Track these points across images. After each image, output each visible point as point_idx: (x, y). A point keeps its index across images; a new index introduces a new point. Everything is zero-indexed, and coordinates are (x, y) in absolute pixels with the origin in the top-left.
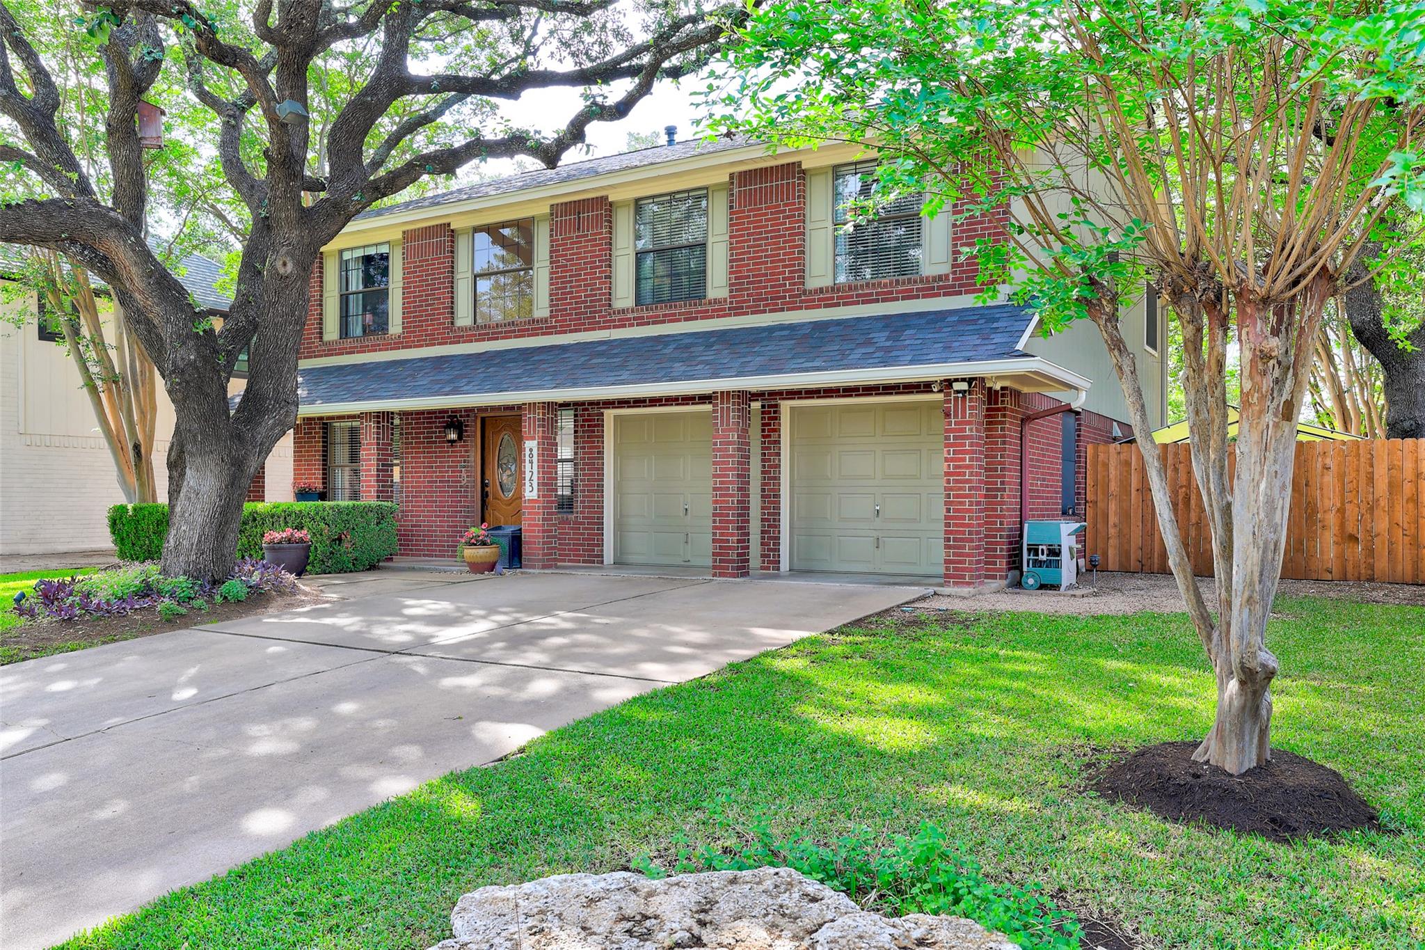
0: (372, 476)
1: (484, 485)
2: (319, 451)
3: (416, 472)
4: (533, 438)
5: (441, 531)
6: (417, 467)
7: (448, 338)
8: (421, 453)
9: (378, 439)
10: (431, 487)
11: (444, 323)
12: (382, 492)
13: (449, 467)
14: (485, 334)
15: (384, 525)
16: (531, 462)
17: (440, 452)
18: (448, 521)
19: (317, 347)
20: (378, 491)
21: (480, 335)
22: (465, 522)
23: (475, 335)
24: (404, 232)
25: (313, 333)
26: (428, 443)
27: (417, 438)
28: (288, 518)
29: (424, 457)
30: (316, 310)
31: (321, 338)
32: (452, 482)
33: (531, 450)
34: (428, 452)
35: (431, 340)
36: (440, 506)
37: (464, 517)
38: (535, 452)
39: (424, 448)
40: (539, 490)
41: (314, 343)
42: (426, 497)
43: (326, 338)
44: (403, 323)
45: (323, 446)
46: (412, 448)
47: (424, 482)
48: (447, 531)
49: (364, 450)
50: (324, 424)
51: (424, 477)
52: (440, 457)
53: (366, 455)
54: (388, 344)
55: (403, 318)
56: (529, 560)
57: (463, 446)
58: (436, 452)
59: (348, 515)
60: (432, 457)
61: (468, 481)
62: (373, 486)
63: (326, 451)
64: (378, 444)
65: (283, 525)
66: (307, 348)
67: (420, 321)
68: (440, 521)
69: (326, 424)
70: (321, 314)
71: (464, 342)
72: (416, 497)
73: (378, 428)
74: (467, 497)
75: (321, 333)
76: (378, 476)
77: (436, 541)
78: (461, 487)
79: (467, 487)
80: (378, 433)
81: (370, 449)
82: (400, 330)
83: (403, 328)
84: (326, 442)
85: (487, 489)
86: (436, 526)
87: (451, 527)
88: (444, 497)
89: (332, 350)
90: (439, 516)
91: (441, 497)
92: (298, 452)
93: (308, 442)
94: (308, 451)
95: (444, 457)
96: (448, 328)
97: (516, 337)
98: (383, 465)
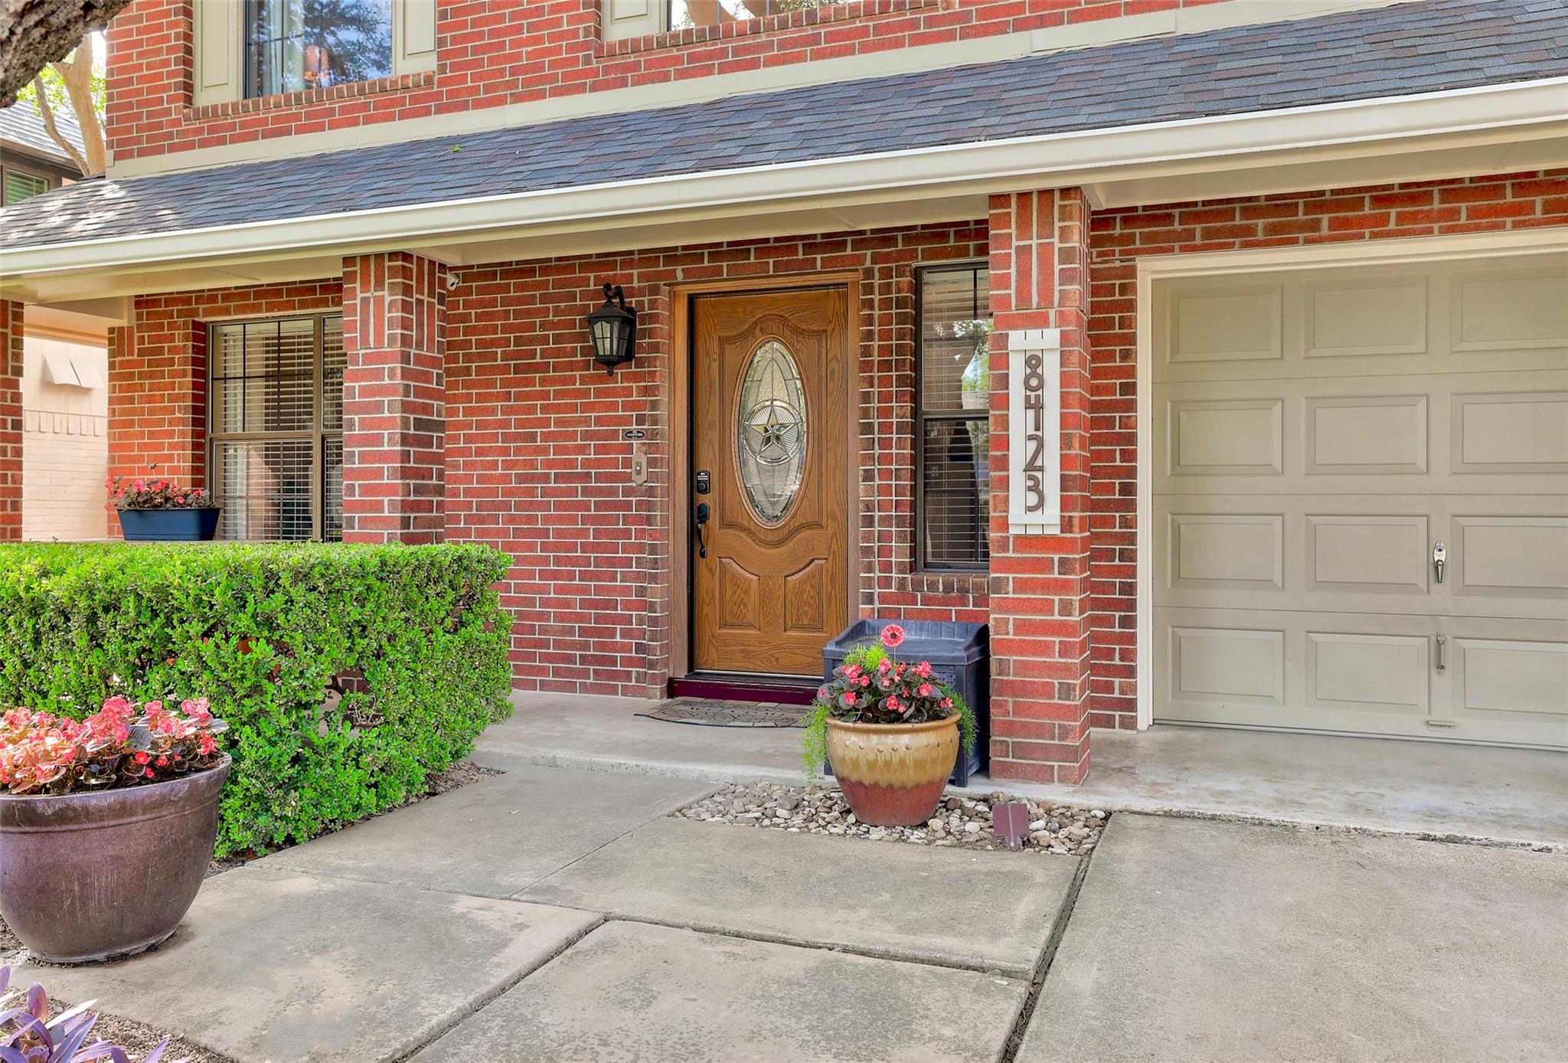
0: (385, 457)
1: (696, 487)
2: (182, 397)
3: (480, 452)
4: (1039, 321)
5: (560, 617)
6: (484, 438)
7: (586, 74)
8: (497, 397)
9: (406, 340)
10: (531, 492)
11: (575, 34)
12: (415, 506)
13: (587, 435)
14: (710, 55)
15: (474, 630)
16: (1035, 406)
17: (558, 394)
18: (585, 590)
19: (176, 123)
20: (406, 506)
21: (692, 58)
22: (641, 591)
23: (678, 60)
25: (166, 88)
26: (518, 369)
27: (482, 357)
28: (105, 620)
29: (506, 411)
30: (175, 25)
31: (189, 100)
32: (599, 478)
33: (1034, 362)
34: (519, 397)
35: (528, 83)
36: (556, 547)
37: (639, 577)
38: (1051, 369)
39: (505, 383)
40: (1065, 504)
41: (168, 112)
42: (512, 520)
43: (203, 99)
44: (441, 42)
45: (195, 386)
46: (467, 385)
47: (506, 479)
48: (580, 618)
49: (357, 376)
50: (197, 325)
51: (508, 465)
52: (557, 409)
53: (364, 392)
54: (394, 103)
55: (440, 29)
56: (1021, 750)
57: (635, 377)
58: (545, 395)
59: (361, 601)
60: (531, 409)
61: (651, 477)
62: (390, 490)
63: (203, 399)
64: (405, 358)
65: (82, 642)
66: (149, 127)
67: (493, 33)
68: (559, 590)
69: (202, 326)
70: (188, 37)
71: (637, 82)
72: (481, 520)
73: (406, 307)
74: (649, 520)
75: (188, 87)
76: (405, 456)
77: (544, 644)
78: (627, 492)
79: (651, 491)
80: (406, 324)
81: (378, 374)
82: (430, 64)
83: (442, 56)
84: (203, 375)
85: (703, 499)
86: (546, 603)
87: (594, 604)
88: (572, 520)
89: (222, 128)
90: (554, 576)
91: (561, 520)
92: (121, 400)
93: (151, 375)
94: (150, 399)
95: (573, 408)
96: (586, 46)
98: (419, 424)
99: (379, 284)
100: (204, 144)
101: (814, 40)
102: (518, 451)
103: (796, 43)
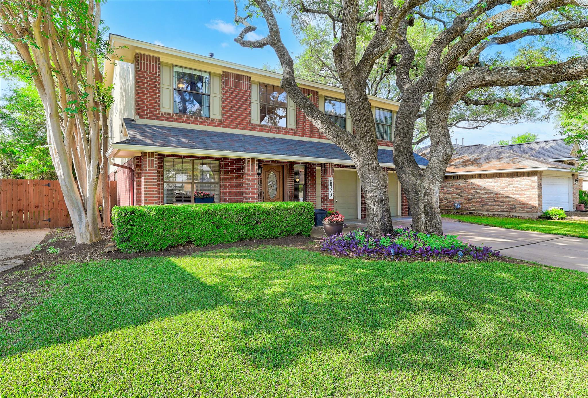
4: (331, 177)
11: (248, 121)
14: (269, 130)
16: (331, 185)
24: (224, 72)
33: (331, 181)
43: (164, 110)
44: (223, 115)
47: (236, 192)
53: (251, 179)
55: (223, 113)
82: (220, 118)
97: (283, 134)
99: (254, 163)
100: (166, 120)
101: (282, 132)
102: (238, 187)
103: (280, 131)
